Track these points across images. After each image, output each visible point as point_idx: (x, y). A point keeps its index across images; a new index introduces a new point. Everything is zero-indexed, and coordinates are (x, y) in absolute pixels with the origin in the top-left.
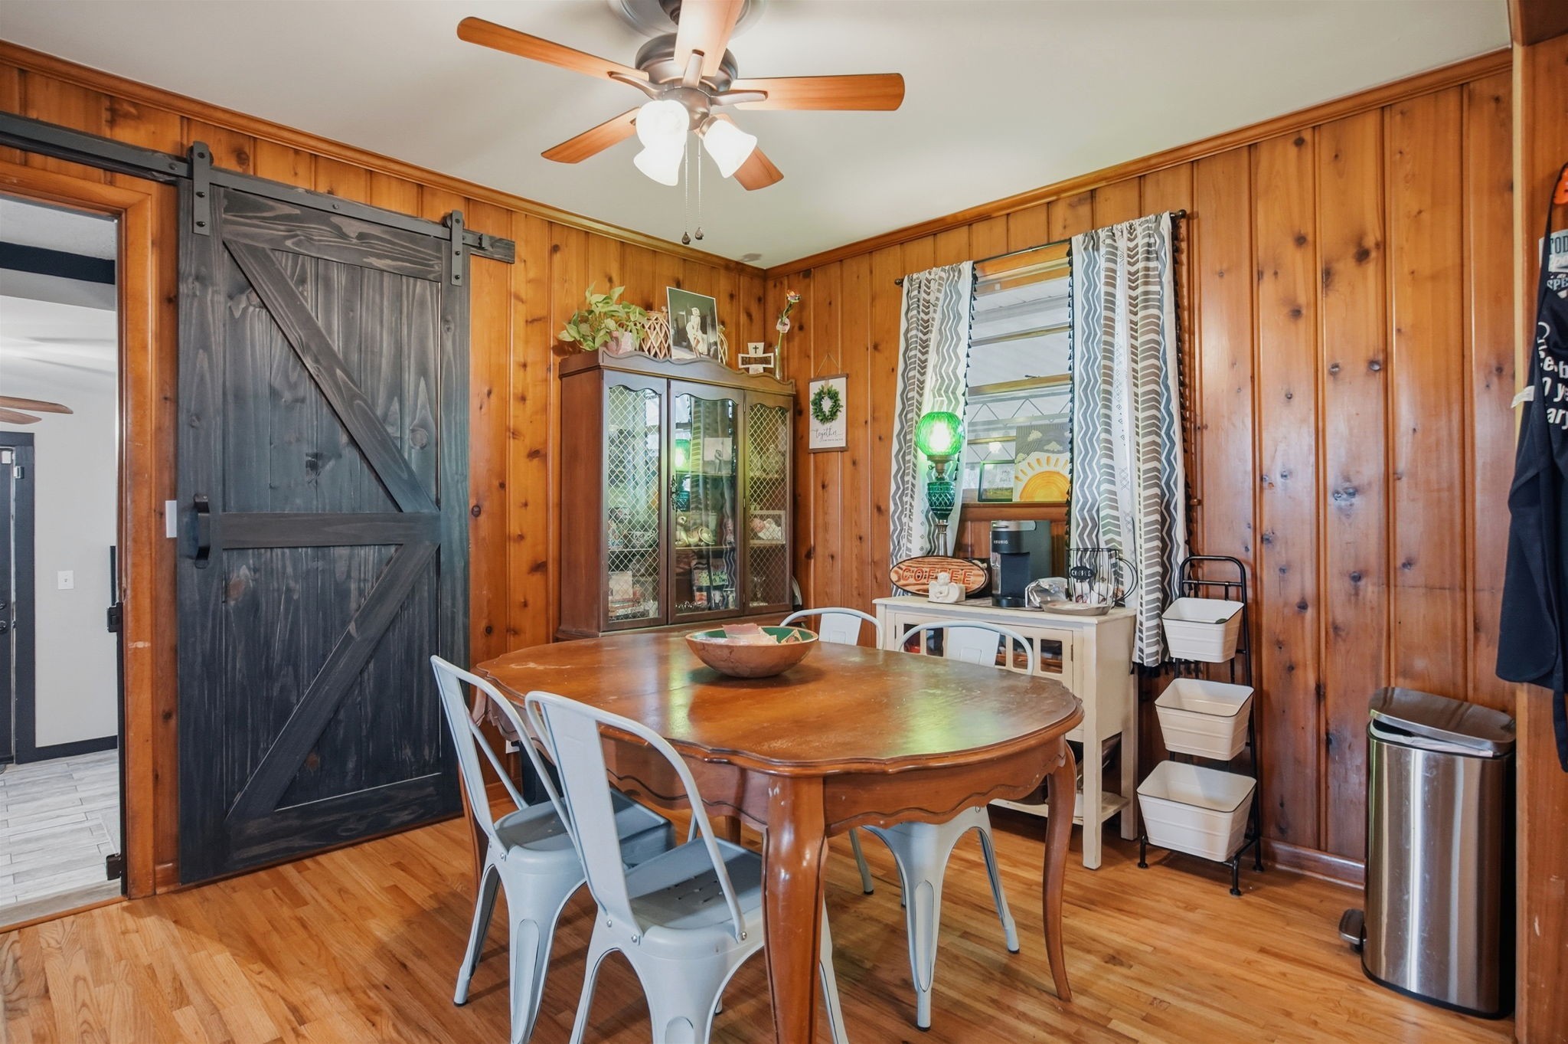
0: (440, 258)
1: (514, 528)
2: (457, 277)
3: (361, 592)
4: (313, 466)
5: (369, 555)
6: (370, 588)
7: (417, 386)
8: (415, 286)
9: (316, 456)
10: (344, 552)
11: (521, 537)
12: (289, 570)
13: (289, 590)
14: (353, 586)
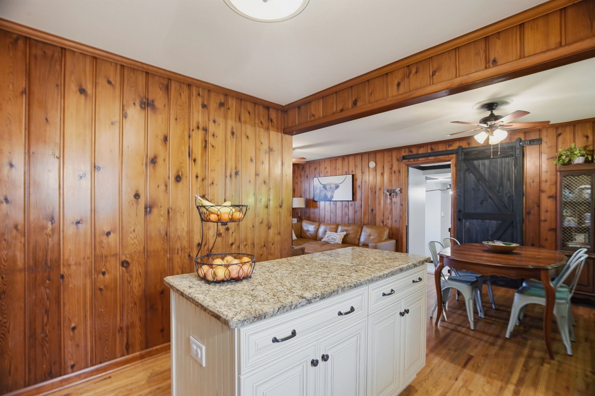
0: (513, 151)
1: (543, 218)
2: (518, 155)
3: (492, 230)
4: (481, 203)
5: (494, 222)
6: (494, 230)
7: (507, 183)
8: (506, 159)
9: (482, 201)
10: (488, 221)
11: (545, 221)
12: (476, 224)
13: (476, 228)
14: (490, 229)
